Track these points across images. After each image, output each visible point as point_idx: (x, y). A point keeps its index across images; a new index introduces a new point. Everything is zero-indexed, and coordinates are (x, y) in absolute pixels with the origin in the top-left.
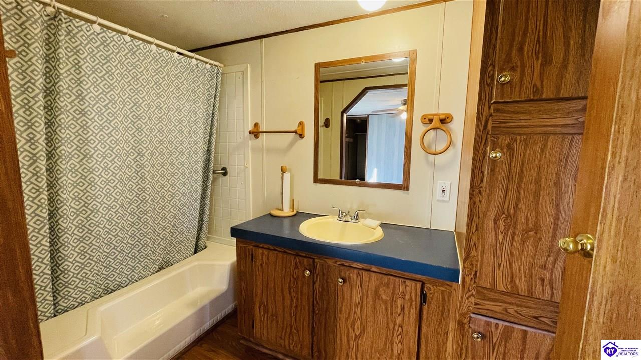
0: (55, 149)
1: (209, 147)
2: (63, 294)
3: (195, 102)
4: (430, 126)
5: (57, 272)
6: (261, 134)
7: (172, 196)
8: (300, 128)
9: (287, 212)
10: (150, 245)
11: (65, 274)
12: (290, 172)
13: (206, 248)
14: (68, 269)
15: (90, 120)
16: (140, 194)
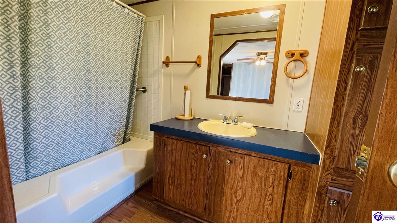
0: (27, 60)
1: (134, 72)
2: (33, 164)
3: (126, 39)
4: (292, 59)
5: (28, 149)
6: (170, 64)
7: (109, 103)
8: (199, 59)
9: (187, 117)
10: (93, 135)
11: (34, 151)
12: (190, 90)
13: (130, 140)
14: (37, 147)
15: (54, 42)
16: (87, 99)
